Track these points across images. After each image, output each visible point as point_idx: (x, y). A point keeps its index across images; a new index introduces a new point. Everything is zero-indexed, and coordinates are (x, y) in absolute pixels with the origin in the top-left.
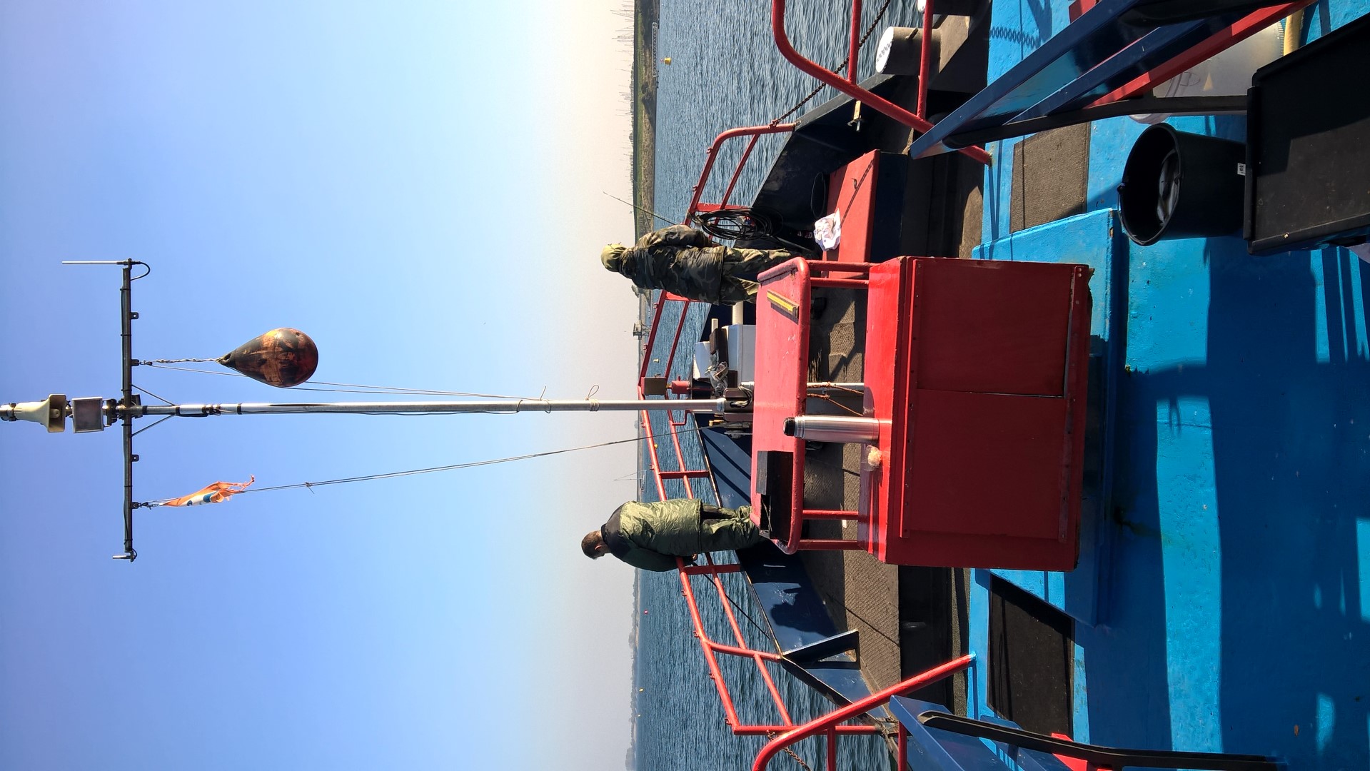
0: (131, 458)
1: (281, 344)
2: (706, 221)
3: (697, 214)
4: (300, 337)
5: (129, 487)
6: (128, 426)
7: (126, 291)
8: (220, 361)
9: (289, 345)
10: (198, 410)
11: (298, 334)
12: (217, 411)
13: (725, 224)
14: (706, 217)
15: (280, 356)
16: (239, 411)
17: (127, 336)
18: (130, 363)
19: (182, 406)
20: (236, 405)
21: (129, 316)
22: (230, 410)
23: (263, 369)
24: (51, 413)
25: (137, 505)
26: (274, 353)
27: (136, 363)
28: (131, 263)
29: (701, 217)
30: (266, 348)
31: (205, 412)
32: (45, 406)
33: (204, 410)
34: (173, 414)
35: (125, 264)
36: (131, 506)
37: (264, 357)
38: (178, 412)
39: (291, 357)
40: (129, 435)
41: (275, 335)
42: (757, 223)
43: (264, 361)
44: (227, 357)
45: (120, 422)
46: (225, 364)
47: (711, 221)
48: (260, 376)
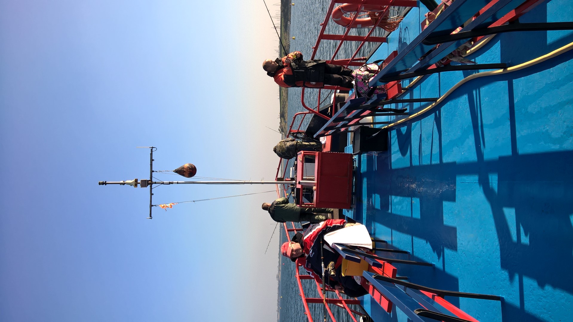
0: (152, 194)
1: (189, 168)
2: (293, 135)
3: (291, 133)
4: (193, 166)
5: (151, 201)
6: (151, 186)
7: (151, 154)
8: (173, 171)
9: (191, 168)
10: (168, 183)
11: (192, 165)
12: (172, 183)
13: (299, 135)
14: (293, 134)
15: (188, 170)
16: (178, 183)
17: (151, 165)
18: (152, 171)
19: (164, 182)
20: (177, 182)
21: (152, 160)
22: (176, 183)
23: (184, 173)
24: (135, 183)
25: (153, 206)
26: (187, 169)
27: (153, 171)
28: (153, 148)
29: (292, 134)
30: (185, 168)
31: (170, 183)
32: (134, 181)
33: (169, 183)
34: (162, 184)
35: (151, 148)
36: (151, 206)
37: (185, 170)
38: (163, 183)
39: (191, 170)
40: (151, 189)
41: (187, 165)
42: (307, 135)
43: (185, 172)
44: (175, 170)
45: (149, 186)
46: (175, 172)
47: (295, 135)
48: (183, 175)
